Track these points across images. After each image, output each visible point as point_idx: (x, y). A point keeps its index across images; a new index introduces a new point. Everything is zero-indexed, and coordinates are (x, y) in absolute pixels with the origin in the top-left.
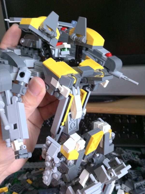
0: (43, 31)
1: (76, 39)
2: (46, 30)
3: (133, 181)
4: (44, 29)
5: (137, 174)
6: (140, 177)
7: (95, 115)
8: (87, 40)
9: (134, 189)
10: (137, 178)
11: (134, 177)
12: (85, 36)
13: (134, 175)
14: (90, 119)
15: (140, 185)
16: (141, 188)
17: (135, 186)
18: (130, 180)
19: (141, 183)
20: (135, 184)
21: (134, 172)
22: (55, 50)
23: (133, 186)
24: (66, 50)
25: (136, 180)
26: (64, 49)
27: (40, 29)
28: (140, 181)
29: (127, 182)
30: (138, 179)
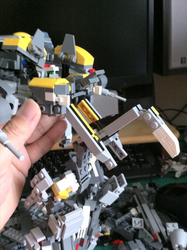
0: (32, 51)
1: (64, 58)
2: (35, 50)
3: (113, 219)
4: (34, 50)
5: (114, 210)
6: (119, 213)
7: (54, 153)
8: (77, 60)
9: (115, 227)
10: (116, 214)
11: (113, 215)
12: (75, 55)
13: (112, 213)
14: (49, 158)
15: (121, 221)
16: (123, 224)
17: (117, 224)
18: (109, 218)
19: (121, 220)
20: (116, 221)
21: (111, 209)
22: (41, 73)
23: (114, 224)
24: (55, 73)
25: (116, 217)
26: (52, 72)
27: (28, 49)
28: (120, 217)
29: (106, 221)
30: (118, 216)
